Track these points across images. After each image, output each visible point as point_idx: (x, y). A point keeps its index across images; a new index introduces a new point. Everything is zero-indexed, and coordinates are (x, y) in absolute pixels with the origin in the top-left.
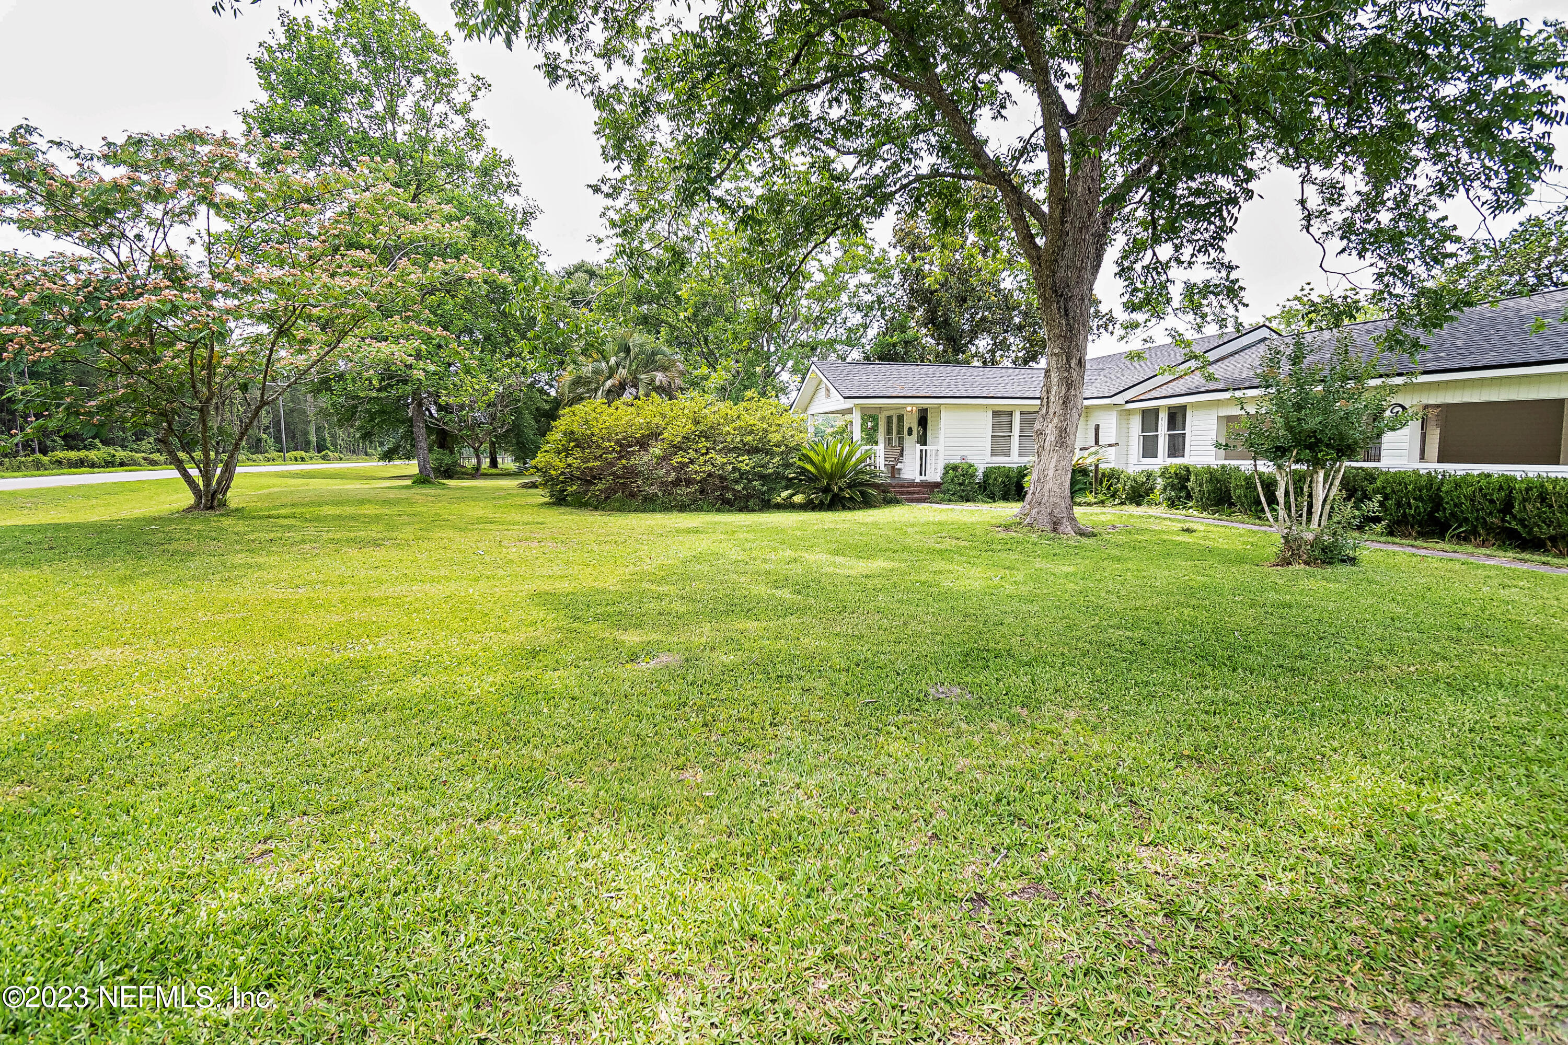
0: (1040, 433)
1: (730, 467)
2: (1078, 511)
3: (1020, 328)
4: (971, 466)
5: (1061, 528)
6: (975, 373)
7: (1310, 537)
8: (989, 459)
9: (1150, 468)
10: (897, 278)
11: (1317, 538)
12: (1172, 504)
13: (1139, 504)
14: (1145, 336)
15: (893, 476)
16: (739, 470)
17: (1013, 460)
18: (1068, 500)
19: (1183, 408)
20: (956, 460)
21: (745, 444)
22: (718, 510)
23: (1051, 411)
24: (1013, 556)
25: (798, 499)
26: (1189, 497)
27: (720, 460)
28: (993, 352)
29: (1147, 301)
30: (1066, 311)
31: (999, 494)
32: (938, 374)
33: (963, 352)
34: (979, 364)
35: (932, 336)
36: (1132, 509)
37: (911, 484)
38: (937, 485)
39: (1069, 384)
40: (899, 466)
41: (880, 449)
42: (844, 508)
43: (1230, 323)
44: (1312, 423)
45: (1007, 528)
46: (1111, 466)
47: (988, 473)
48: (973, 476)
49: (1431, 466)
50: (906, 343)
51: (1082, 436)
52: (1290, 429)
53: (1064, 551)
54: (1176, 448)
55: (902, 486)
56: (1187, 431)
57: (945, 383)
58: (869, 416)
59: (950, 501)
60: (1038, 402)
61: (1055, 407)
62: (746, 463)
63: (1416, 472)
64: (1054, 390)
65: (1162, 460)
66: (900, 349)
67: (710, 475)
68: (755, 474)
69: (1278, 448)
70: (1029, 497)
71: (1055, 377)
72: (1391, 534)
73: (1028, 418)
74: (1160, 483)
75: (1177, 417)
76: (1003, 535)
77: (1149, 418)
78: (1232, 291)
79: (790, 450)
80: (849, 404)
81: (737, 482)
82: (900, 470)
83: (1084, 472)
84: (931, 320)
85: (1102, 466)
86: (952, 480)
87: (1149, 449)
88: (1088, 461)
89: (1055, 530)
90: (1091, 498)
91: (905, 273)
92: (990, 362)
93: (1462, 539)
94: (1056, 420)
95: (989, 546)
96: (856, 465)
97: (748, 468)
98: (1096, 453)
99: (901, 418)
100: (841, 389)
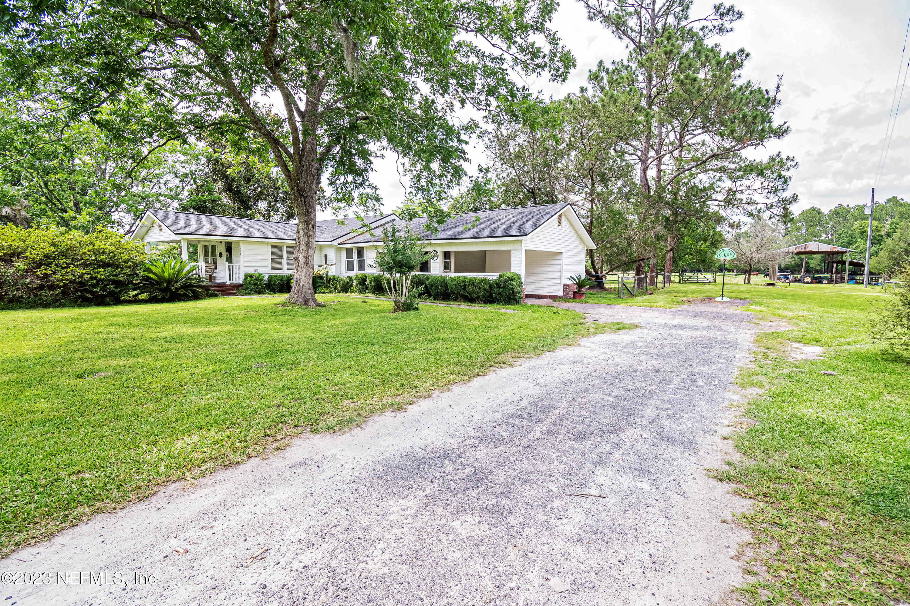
0: (296, 259)
1: (88, 277)
2: (316, 296)
3: (284, 200)
4: (260, 275)
5: (309, 304)
6: (260, 225)
7: (402, 301)
8: (271, 271)
9: (351, 275)
10: (204, 160)
11: (405, 301)
12: (360, 292)
13: (347, 292)
14: (344, 214)
15: (211, 281)
16: (96, 278)
17: (284, 272)
18: (312, 291)
19: (363, 248)
20: (251, 272)
21: (98, 261)
22: (80, 306)
23: (301, 248)
24: (286, 317)
25: (143, 296)
26: (367, 288)
27: (80, 271)
28: (269, 212)
29: (343, 198)
30: (305, 202)
31: (277, 289)
32: (237, 223)
33: (251, 210)
34: (262, 219)
35: (230, 198)
36: (344, 295)
37: (224, 285)
38: (241, 285)
39: (309, 237)
40: (214, 275)
41: (202, 264)
42: (180, 300)
43: (378, 212)
44: (399, 258)
45: (283, 305)
46: (334, 274)
47: (270, 279)
48: (262, 280)
49: (452, 274)
50: (213, 201)
51: (317, 260)
52: (393, 260)
53: (311, 313)
54: (361, 266)
55: (218, 286)
56: (365, 259)
57: (242, 229)
58: (192, 245)
59: (249, 294)
60: (294, 242)
61: (303, 247)
62: (102, 273)
63: (441, 277)
64: (302, 238)
65: (356, 272)
66: (209, 204)
67: (71, 281)
68: (109, 280)
69: (390, 267)
70: (293, 290)
71: (302, 233)
72: (435, 299)
73: (291, 250)
74: (355, 282)
75: (360, 252)
76: (281, 308)
77: (349, 252)
78: (378, 199)
79: (136, 265)
80: (179, 237)
81: (95, 286)
82: (215, 277)
83: (321, 277)
84: (228, 188)
85: (329, 275)
86: (250, 282)
87: (350, 267)
88: (322, 272)
89: (306, 304)
90: (325, 290)
91: (209, 159)
92: (267, 218)
93: (454, 300)
94: (303, 253)
95: (274, 314)
96: (187, 274)
97: (103, 277)
98: (325, 268)
99: (213, 247)
100: (172, 228)
